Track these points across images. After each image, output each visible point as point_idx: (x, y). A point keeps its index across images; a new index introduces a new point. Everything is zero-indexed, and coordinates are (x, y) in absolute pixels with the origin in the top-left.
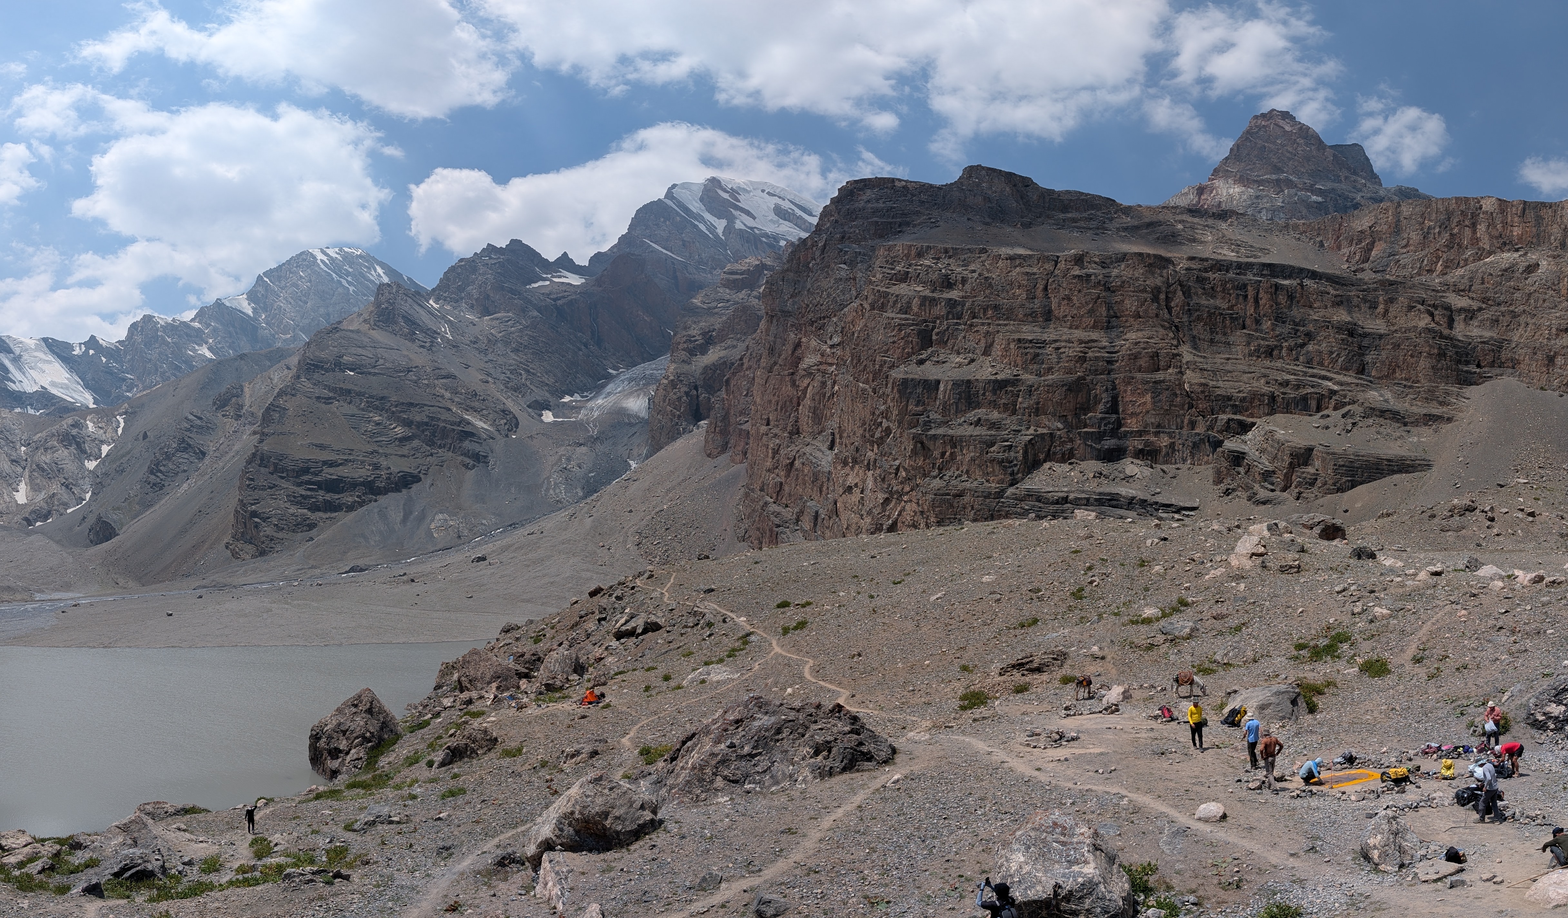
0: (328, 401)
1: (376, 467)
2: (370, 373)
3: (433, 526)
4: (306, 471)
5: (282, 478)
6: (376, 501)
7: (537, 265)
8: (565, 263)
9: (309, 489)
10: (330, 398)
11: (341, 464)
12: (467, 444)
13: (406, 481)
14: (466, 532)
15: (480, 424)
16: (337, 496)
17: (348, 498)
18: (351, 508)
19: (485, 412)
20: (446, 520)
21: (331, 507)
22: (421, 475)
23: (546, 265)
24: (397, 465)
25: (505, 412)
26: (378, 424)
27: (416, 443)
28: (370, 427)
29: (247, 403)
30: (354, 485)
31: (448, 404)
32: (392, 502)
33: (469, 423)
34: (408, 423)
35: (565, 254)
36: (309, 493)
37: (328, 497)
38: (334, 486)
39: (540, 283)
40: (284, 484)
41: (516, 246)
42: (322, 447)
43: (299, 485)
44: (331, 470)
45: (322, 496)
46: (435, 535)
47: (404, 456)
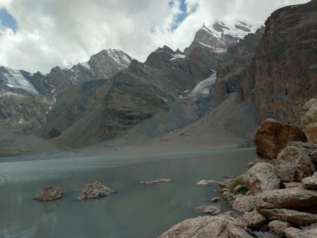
0: (123, 94)
1: (141, 112)
2: (134, 86)
3: (159, 128)
4: (122, 114)
5: (115, 116)
6: (142, 122)
7: (172, 53)
8: (178, 52)
9: (124, 119)
10: (124, 93)
11: (131, 112)
12: (164, 105)
13: (149, 116)
14: (168, 129)
15: (165, 100)
16: (131, 121)
17: (135, 121)
18: (136, 124)
19: (166, 97)
20: (163, 126)
21: (130, 124)
22: (153, 114)
23: (174, 53)
24: (146, 111)
25: (171, 96)
26: (139, 101)
27: (150, 106)
28: (137, 101)
29: (98, 95)
30: (136, 117)
31: (156, 94)
32: (147, 122)
33: (163, 100)
34: (147, 100)
35: (178, 49)
36: (124, 120)
37: (130, 121)
38: (131, 118)
39: (173, 58)
40: (116, 117)
41: (166, 47)
42: (125, 107)
43: (121, 118)
44: (129, 114)
45: (127, 121)
46: (160, 130)
47: (147, 109)
